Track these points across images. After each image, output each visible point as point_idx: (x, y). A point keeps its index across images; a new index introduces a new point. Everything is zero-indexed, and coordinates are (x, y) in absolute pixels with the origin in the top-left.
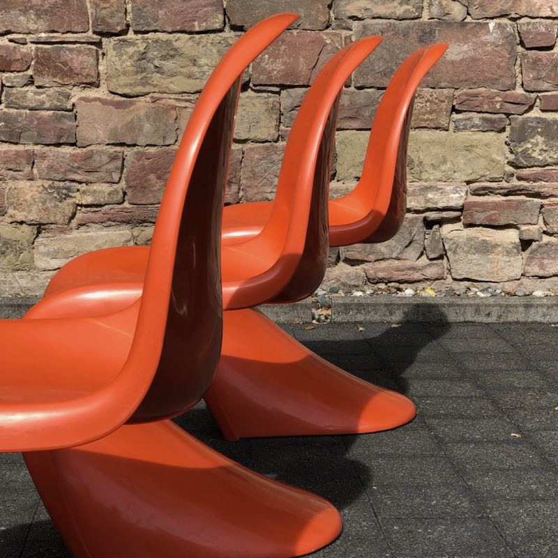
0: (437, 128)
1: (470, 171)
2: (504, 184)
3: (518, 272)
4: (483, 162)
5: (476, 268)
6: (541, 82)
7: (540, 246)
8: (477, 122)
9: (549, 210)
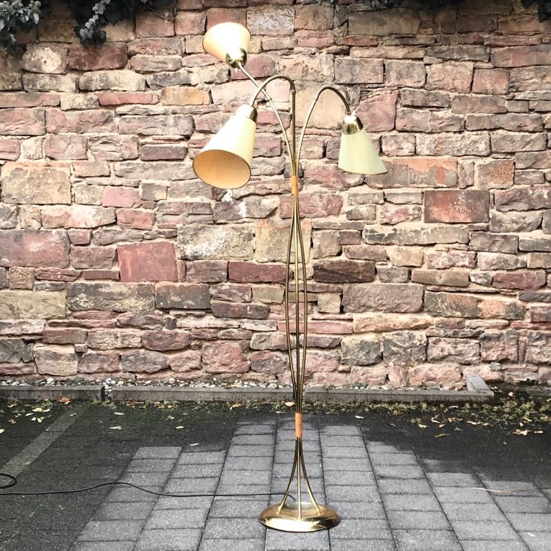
0: (27, 289)
1: (46, 313)
2: (66, 321)
3: (76, 371)
4: (53, 308)
5: (51, 368)
6: (82, 264)
7: (86, 356)
8: (48, 286)
9: (91, 336)
